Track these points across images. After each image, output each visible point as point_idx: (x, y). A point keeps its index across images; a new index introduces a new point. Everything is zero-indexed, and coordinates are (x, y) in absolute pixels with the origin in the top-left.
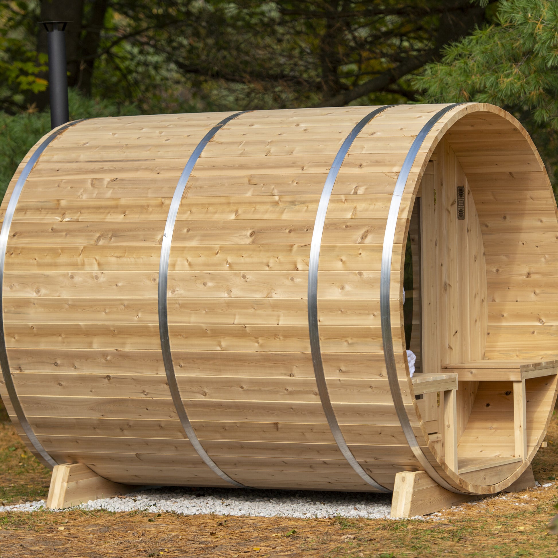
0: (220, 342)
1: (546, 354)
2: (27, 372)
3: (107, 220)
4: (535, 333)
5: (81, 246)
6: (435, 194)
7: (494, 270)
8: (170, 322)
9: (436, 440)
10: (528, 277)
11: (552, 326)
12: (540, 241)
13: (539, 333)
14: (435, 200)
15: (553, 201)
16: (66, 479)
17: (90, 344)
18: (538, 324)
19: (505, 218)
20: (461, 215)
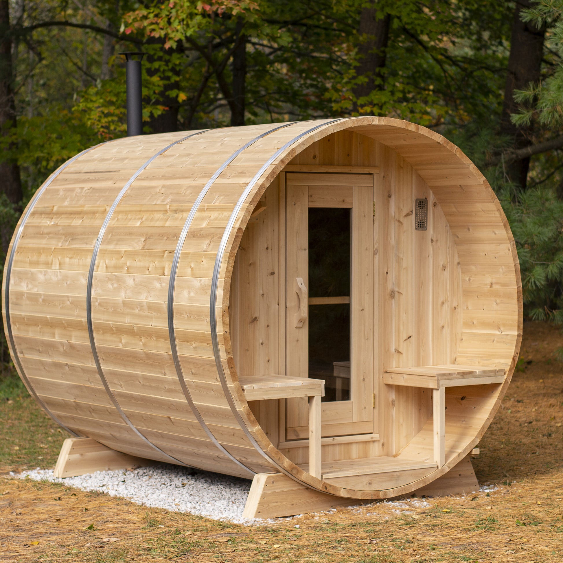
0: (121, 339)
1: (499, 363)
2: (27, 356)
3: (72, 224)
4: (495, 341)
5: (53, 247)
6: (374, 205)
7: (467, 279)
8: (94, 319)
9: (371, 440)
10: (491, 287)
11: (507, 335)
12: (498, 253)
13: (498, 342)
14: (374, 211)
15: (500, 214)
16: (68, 452)
17: (53, 335)
18: (497, 332)
19: (469, 229)
20: (421, 225)
